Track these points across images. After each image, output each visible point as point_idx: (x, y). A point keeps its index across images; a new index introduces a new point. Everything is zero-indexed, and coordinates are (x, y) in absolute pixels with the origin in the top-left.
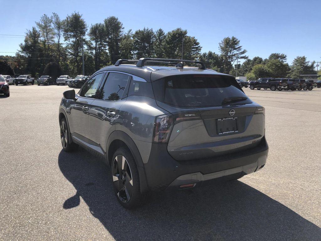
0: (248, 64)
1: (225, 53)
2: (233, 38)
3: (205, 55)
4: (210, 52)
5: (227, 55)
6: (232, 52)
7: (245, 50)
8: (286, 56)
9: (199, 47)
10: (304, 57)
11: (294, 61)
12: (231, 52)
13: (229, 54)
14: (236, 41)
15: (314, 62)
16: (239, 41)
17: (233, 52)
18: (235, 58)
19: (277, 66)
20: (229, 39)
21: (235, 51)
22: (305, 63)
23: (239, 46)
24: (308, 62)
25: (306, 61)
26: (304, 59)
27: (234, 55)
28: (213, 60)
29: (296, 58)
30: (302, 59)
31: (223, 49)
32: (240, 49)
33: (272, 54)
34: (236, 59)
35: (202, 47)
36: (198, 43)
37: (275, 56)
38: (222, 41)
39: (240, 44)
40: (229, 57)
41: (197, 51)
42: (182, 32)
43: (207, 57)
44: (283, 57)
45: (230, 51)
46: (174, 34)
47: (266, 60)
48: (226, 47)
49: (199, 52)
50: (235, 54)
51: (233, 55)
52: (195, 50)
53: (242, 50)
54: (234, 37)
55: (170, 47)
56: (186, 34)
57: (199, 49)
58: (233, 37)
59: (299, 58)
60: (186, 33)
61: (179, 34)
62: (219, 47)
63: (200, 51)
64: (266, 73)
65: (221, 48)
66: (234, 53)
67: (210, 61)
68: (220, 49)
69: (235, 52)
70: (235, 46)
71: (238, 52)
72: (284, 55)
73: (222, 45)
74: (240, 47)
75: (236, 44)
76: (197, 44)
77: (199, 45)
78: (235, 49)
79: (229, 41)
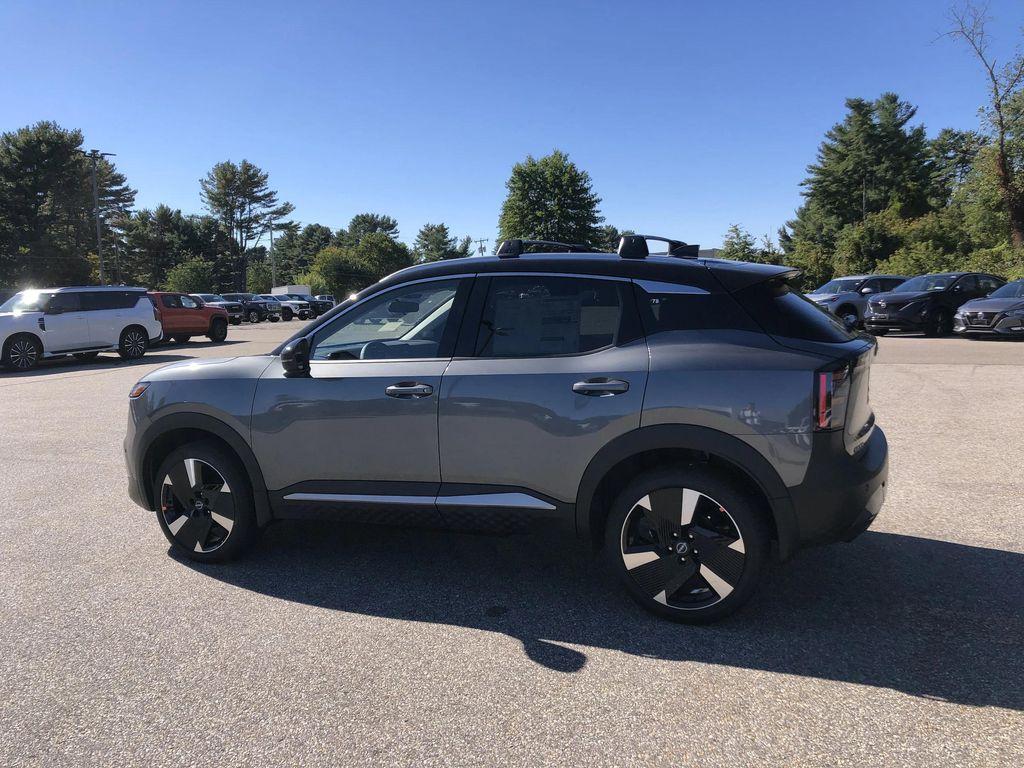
0: (290, 247)
1: (225, 213)
2: (247, 167)
3: (147, 219)
4: (162, 207)
5: (232, 219)
6: (247, 209)
7: (288, 204)
8: (394, 222)
9: (126, 189)
10: (442, 226)
11: (419, 237)
12: (243, 211)
13: (238, 216)
14: (255, 175)
15: (468, 241)
16: (266, 177)
17: (251, 211)
18: (260, 229)
19: (382, 251)
20: (233, 167)
21: (255, 205)
22: (446, 243)
23: (267, 192)
24: (455, 240)
25: (449, 238)
26: (442, 230)
27: (256, 219)
28: (179, 236)
29: (423, 229)
30: (438, 231)
31: (217, 200)
32: (274, 201)
33: (358, 217)
34: (262, 232)
35: (135, 192)
36: (120, 176)
37: (366, 224)
38: (209, 174)
39: (271, 186)
40: (240, 225)
41: (121, 205)
42: (61, 136)
43: (152, 224)
44: (389, 226)
45: (239, 207)
46: (28, 143)
47: (342, 233)
48: (228, 195)
49: (127, 209)
50: (257, 216)
51: (250, 220)
52: (113, 202)
53: (279, 205)
54: (249, 162)
55: (19, 189)
56: (80, 142)
57: (126, 196)
58: (245, 162)
59: (430, 229)
60: (77, 139)
61: (48, 143)
62: (203, 192)
63: (132, 205)
64: (358, 272)
65: (210, 198)
66: (254, 213)
67: (167, 237)
68: (207, 200)
69: (258, 209)
70: (255, 190)
71: (265, 210)
72: (389, 219)
73: (209, 187)
74: (271, 194)
75: (258, 184)
76: (119, 180)
77: (124, 185)
78: (257, 200)
79: (234, 173)
